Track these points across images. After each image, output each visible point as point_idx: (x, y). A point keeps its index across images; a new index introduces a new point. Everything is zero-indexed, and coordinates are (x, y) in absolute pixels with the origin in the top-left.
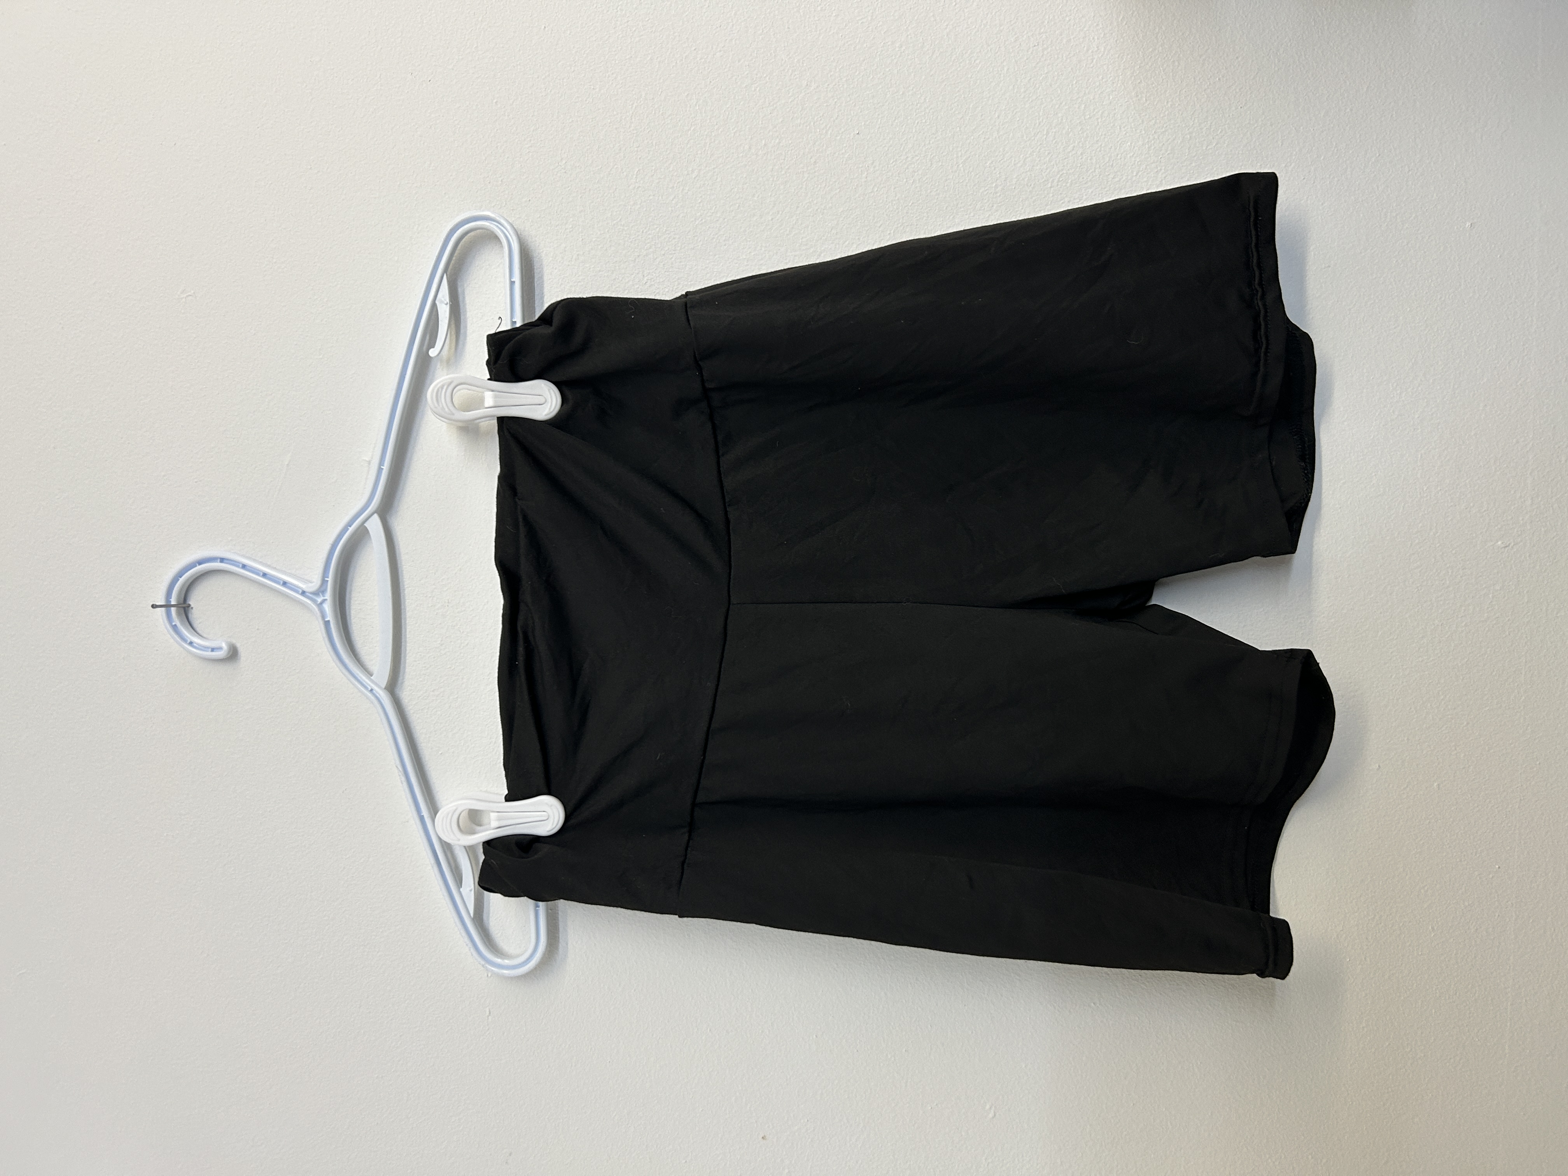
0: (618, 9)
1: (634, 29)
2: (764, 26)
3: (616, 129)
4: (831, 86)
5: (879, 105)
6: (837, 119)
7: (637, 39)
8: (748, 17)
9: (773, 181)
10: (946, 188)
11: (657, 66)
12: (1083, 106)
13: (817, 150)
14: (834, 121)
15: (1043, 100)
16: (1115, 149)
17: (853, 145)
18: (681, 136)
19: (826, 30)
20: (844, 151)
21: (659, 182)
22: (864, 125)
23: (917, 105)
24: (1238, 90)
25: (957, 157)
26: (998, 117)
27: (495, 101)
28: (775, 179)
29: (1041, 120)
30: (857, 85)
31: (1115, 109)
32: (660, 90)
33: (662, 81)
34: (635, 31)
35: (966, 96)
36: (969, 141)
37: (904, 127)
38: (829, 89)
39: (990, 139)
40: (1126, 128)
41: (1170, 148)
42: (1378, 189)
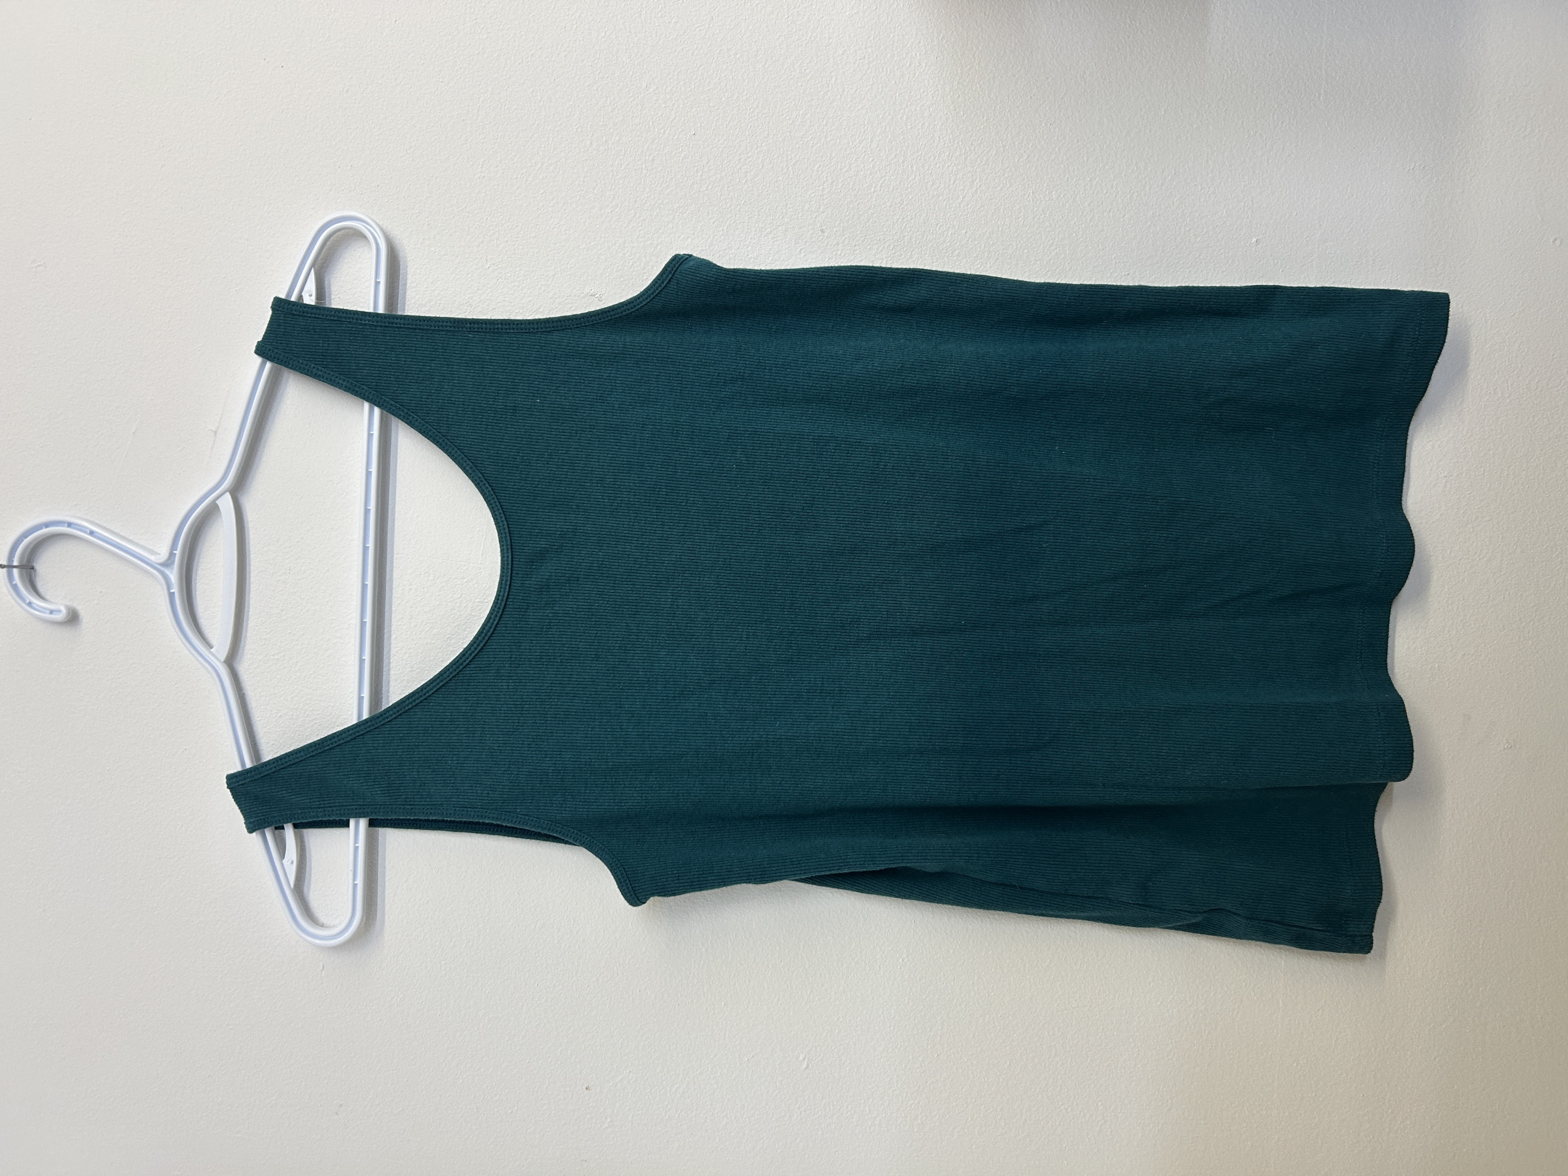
0: (468, 6)
1: (482, 26)
2: (606, 29)
3: (463, 120)
4: (669, 88)
5: (716, 108)
6: (674, 119)
7: (485, 36)
8: (592, 20)
9: (613, 175)
10: (776, 188)
11: (504, 63)
12: (905, 117)
13: (656, 148)
14: (672, 122)
15: (869, 110)
16: (934, 158)
17: (690, 144)
18: (525, 130)
19: (666, 35)
20: (681, 150)
21: (504, 172)
22: (700, 126)
23: (750, 110)
24: (1047, 109)
25: (787, 160)
26: (827, 123)
27: (345, 89)
28: (615, 174)
29: (866, 128)
30: (694, 88)
31: (935, 121)
32: (507, 86)
33: (508, 76)
34: (483, 28)
35: (797, 103)
36: (798, 146)
37: (737, 130)
38: (667, 91)
39: (818, 145)
40: (944, 139)
41: (985, 159)
42: (1173, 204)
